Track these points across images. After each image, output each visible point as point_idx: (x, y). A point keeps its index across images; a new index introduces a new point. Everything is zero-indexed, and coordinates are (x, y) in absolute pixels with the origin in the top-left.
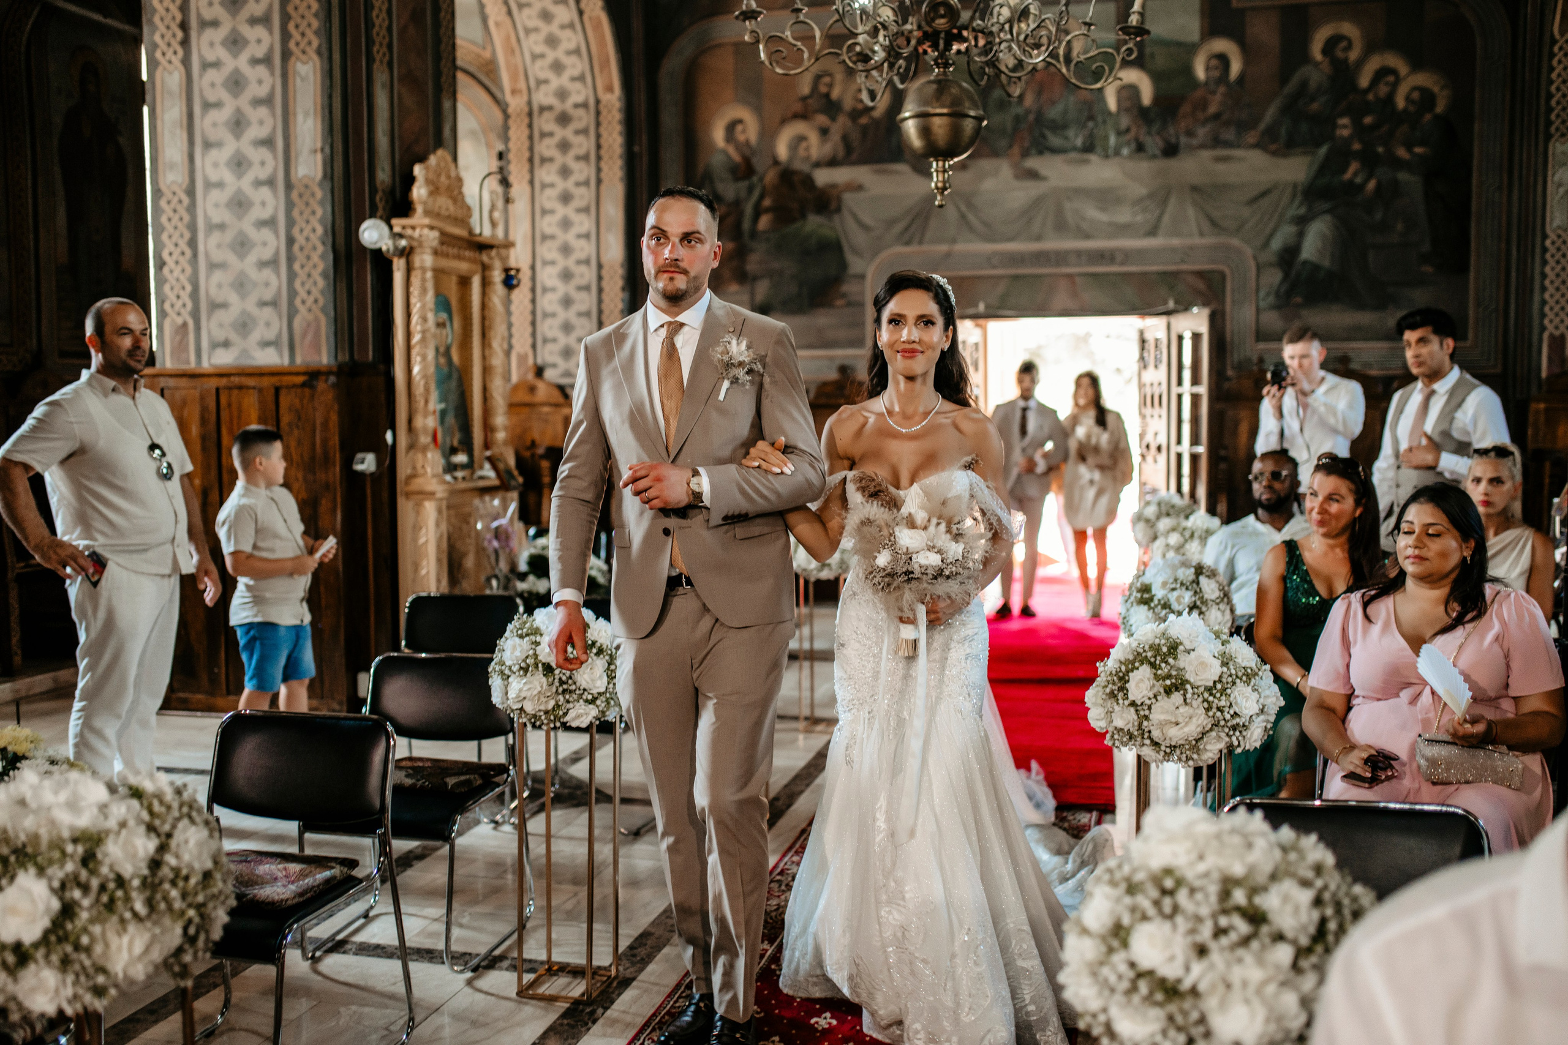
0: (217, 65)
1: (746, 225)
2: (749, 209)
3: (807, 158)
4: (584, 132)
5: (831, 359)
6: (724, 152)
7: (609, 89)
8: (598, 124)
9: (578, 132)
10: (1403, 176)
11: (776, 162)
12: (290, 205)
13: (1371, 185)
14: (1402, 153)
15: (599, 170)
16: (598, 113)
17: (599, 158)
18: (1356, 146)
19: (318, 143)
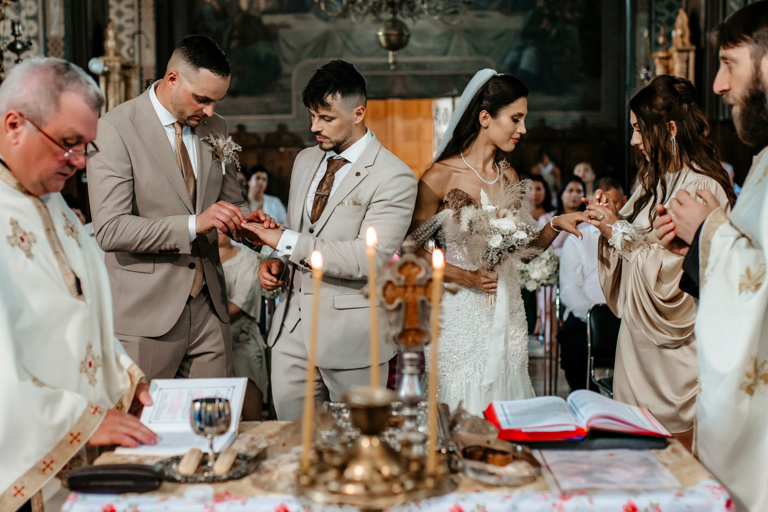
2: (225, 37)
3: (258, 9)
5: (273, 120)
6: (212, 5)
10: (569, 27)
11: (240, 10)
12: (46, 50)
13: (554, 32)
14: (568, 15)
15: (140, 14)
17: (140, 7)
18: (546, 11)
19: (62, 19)
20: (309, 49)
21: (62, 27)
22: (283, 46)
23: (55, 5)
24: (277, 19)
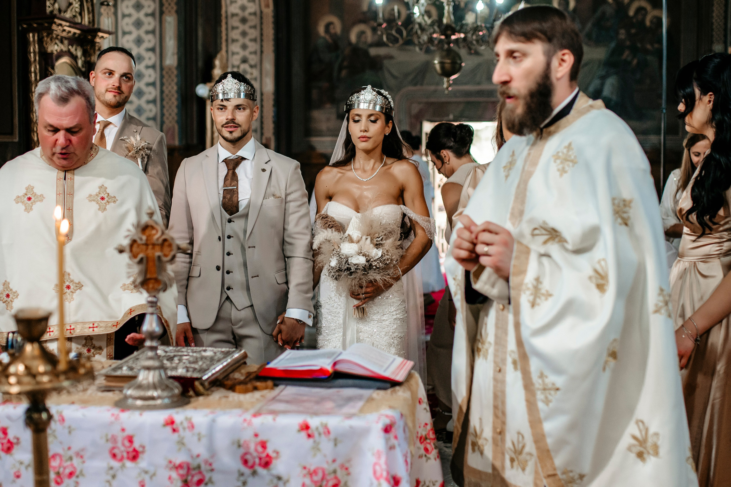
0: (129, 15)
1: (335, 74)
2: (336, 67)
3: (365, 42)
4: (255, 27)
6: (324, 38)
7: (267, 6)
8: (261, 23)
9: (251, 27)
10: (649, 58)
11: (350, 43)
12: (162, 77)
13: (635, 62)
14: (649, 47)
15: (262, 46)
16: (261, 18)
17: (262, 40)
18: (628, 43)
19: (176, 51)
20: (411, 77)
21: (176, 57)
22: (387, 75)
23: (170, 39)
24: (381, 51)
